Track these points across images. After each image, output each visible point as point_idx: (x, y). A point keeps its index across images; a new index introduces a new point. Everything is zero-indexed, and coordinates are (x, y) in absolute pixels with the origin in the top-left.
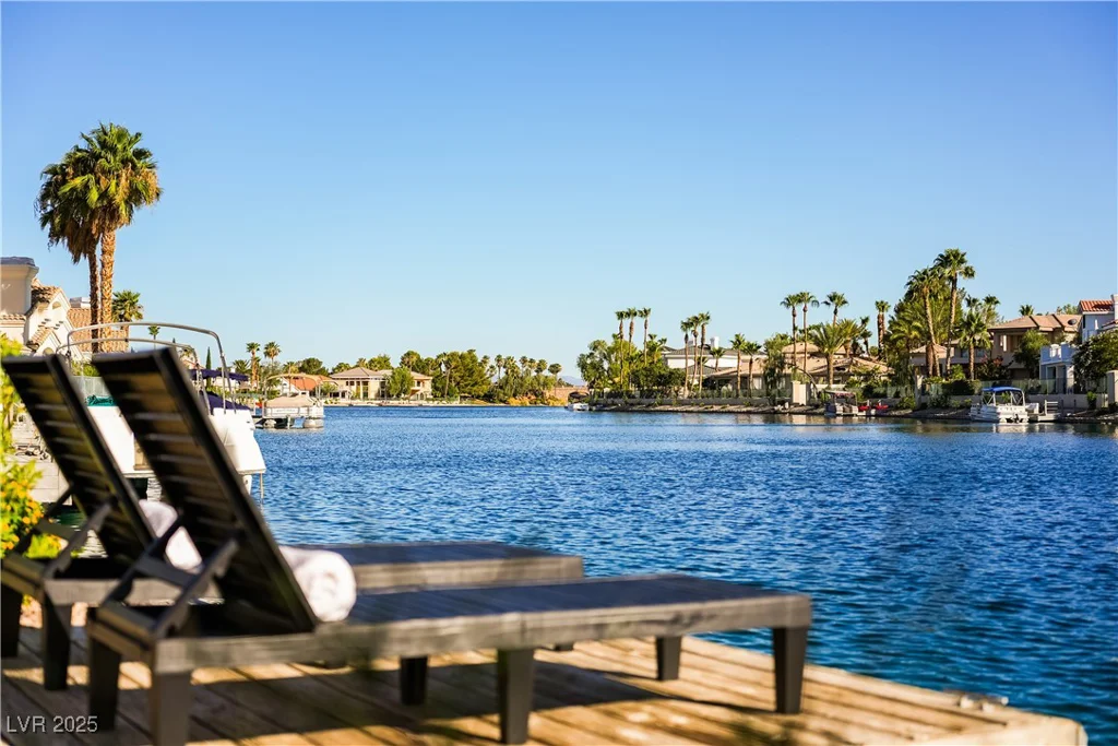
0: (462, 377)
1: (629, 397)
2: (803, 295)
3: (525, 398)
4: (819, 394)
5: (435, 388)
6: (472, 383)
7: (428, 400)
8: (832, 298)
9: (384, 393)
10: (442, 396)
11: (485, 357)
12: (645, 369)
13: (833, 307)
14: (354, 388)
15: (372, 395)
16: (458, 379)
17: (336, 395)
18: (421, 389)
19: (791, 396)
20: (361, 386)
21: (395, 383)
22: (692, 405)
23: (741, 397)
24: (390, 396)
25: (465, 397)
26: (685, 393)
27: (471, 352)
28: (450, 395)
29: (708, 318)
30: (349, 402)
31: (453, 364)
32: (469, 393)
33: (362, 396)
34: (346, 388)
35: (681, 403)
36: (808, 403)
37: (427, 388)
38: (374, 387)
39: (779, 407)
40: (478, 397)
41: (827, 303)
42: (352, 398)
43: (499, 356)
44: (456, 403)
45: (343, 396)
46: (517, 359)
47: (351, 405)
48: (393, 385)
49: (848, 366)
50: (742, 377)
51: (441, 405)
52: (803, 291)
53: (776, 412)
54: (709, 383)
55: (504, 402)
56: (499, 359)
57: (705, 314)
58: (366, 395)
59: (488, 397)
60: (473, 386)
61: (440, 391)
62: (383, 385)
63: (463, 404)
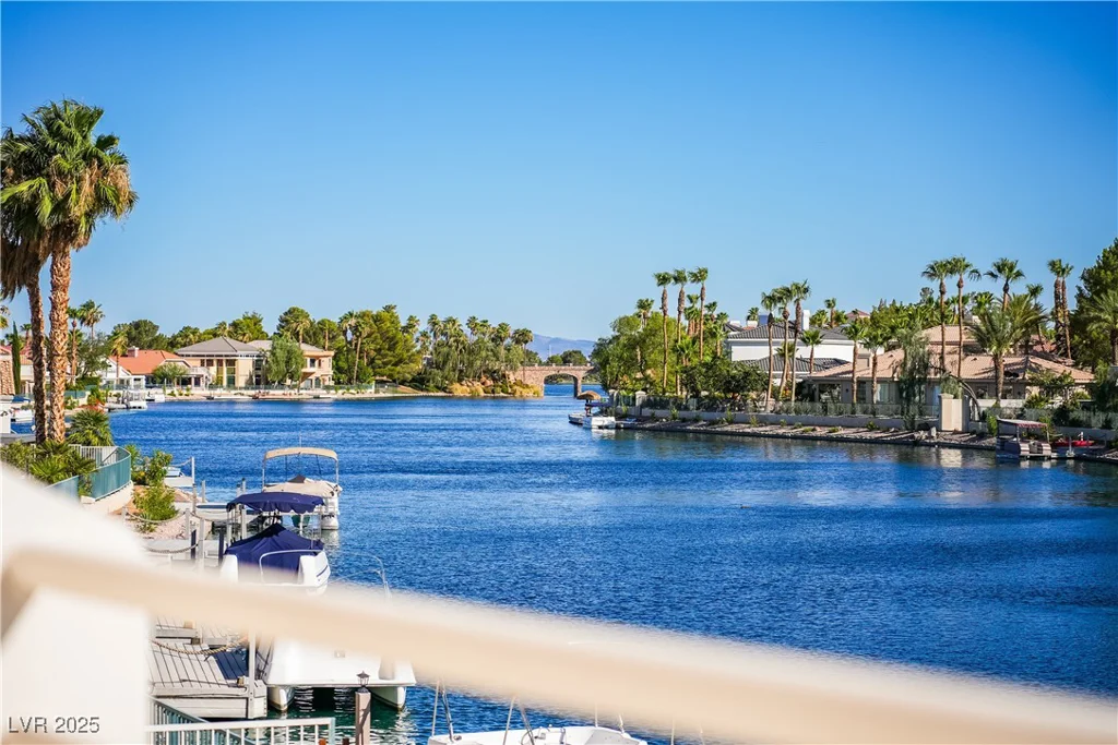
0: (378, 351)
1: (679, 407)
2: (957, 261)
3: (476, 384)
4: (983, 417)
5: (338, 369)
6: (394, 360)
7: (327, 388)
8: (1000, 269)
9: (260, 379)
10: (350, 382)
11: (411, 318)
12: (705, 365)
13: (1002, 281)
14: (213, 369)
15: (241, 381)
16: (373, 354)
17: (185, 382)
18: (317, 371)
19: (939, 416)
20: (225, 368)
21: (277, 362)
22: (782, 425)
23: (859, 414)
24: (268, 384)
25: (385, 382)
26: (769, 405)
27: (388, 309)
28: (361, 380)
29: (806, 290)
30: (207, 392)
31: (366, 330)
32: (389, 376)
33: (225, 383)
34: (201, 371)
35: (763, 421)
36: (966, 430)
37: (326, 369)
38: (245, 368)
39: (922, 434)
40: (403, 383)
41: (992, 274)
42: (211, 387)
43: (433, 317)
44: (370, 392)
45: (197, 383)
46: (462, 322)
47: (209, 398)
48: (274, 367)
49: (1023, 370)
50: (861, 382)
51: (347, 396)
52: (958, 256)
53: (917, 443)
54: (806, 391)
55: (444, 390)
56: (433, 321)
57: (801, 283)
58: (231, 381)
59: (419, 381)
60: (396, 365)
61: (345, 374)
62: (257, 365)
63: (381, 395)
